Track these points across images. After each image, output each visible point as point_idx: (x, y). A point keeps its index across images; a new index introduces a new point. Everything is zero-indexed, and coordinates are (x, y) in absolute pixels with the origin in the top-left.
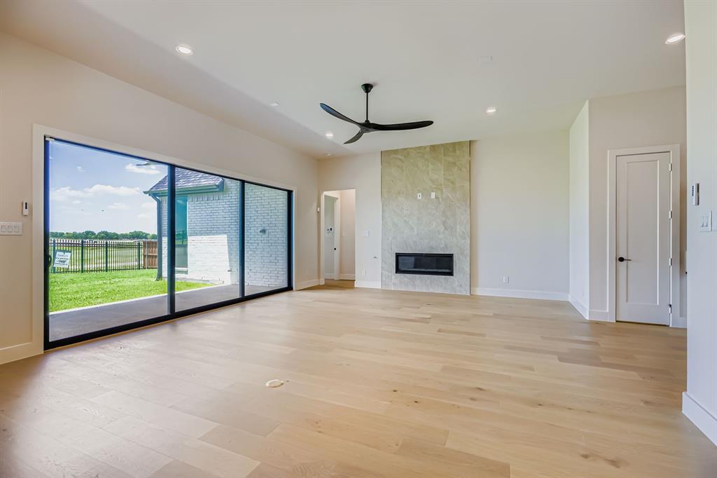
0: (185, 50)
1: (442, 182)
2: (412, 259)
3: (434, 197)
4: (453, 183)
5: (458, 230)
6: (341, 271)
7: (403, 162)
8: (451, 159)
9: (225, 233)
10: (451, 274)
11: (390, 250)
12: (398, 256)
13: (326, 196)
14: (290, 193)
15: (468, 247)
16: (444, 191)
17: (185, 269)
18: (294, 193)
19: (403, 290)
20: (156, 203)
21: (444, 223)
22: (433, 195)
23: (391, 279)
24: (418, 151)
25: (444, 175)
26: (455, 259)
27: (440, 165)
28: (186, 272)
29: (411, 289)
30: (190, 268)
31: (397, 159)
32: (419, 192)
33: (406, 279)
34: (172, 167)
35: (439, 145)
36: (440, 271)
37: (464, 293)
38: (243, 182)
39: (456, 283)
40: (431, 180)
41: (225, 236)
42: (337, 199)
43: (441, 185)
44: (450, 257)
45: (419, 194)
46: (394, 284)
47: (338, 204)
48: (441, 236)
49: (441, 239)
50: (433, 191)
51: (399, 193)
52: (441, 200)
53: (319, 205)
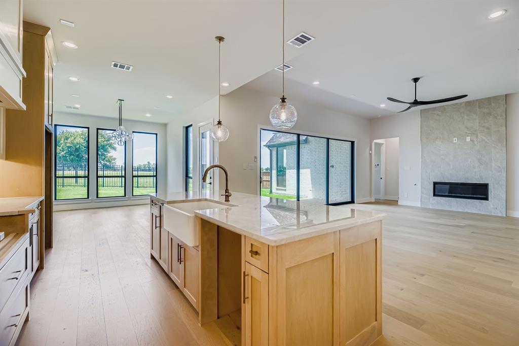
0: (316, 83)
1: (478, 128)
2: (448, 186)
3: (469, 140)
4: (488, 128)
5: (493, 165)
6: (386, 194)
7: (440, 116)
8: (486, 111)
9: (308, 168)
10: (486, 199)
11: (428, 180)
12: (435, 184)
13: (375, 143)
14: (353, 143)
15: (505, 179)
16: (479, 135)
17: (285, 188)
18: (355, 142)
19: (440, 208)
20: (269, 151)
21: (479, 160)
22: (468, 139)
23: (430, 201)
24: (454, 107)
25: (479, 123)
26: (490, 188)
27: (475, 115)
28: (285, 190)
29: (447, 208)
30: (287, 188)
31: (435, 114)
32: (455, 137)
33: (442, 201)
34: (299, 135)
35: (473, 101)
36: (475, 196)
37: (500, 215)
38: (328, 139)
39: (492, 206)
40: (466, 127)
41: (309, 170)
42: (382, 144)
43: (476, 131)
44: (485, 186)
45: (454, 139)
46: (432, 204)
47: (383, 148)
48: (476, 170)
49: (476, 172)
50: (468, 136)
51: (437, 138)
52: (476, 143)
53: (371, 149)
